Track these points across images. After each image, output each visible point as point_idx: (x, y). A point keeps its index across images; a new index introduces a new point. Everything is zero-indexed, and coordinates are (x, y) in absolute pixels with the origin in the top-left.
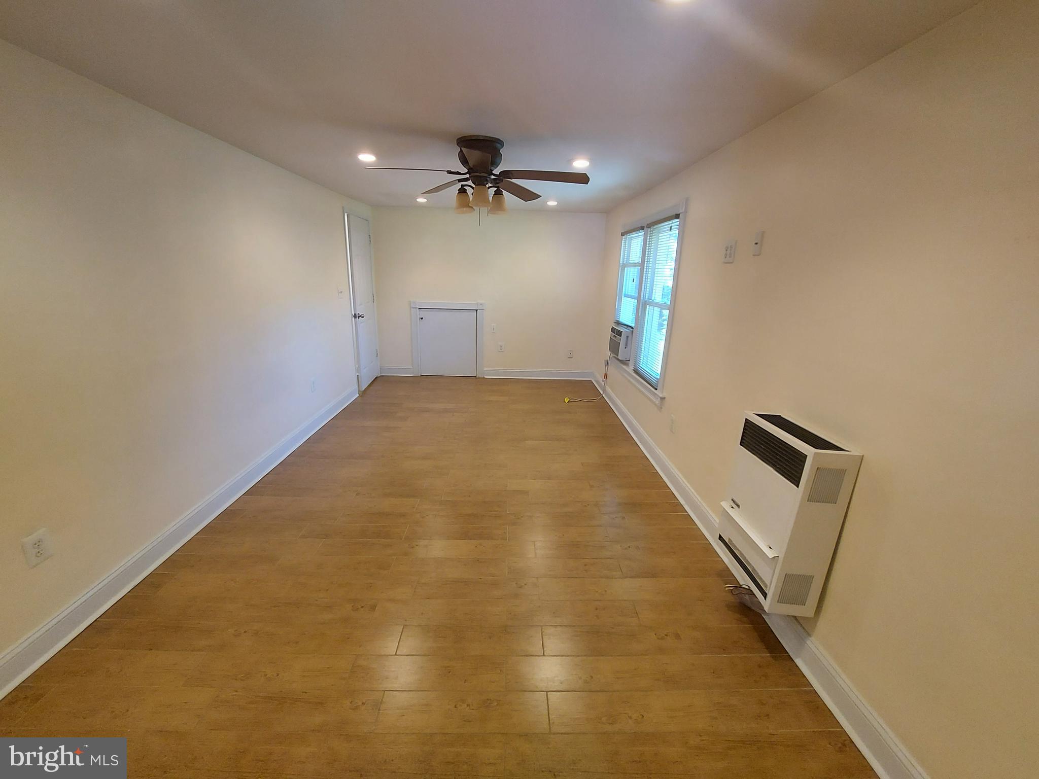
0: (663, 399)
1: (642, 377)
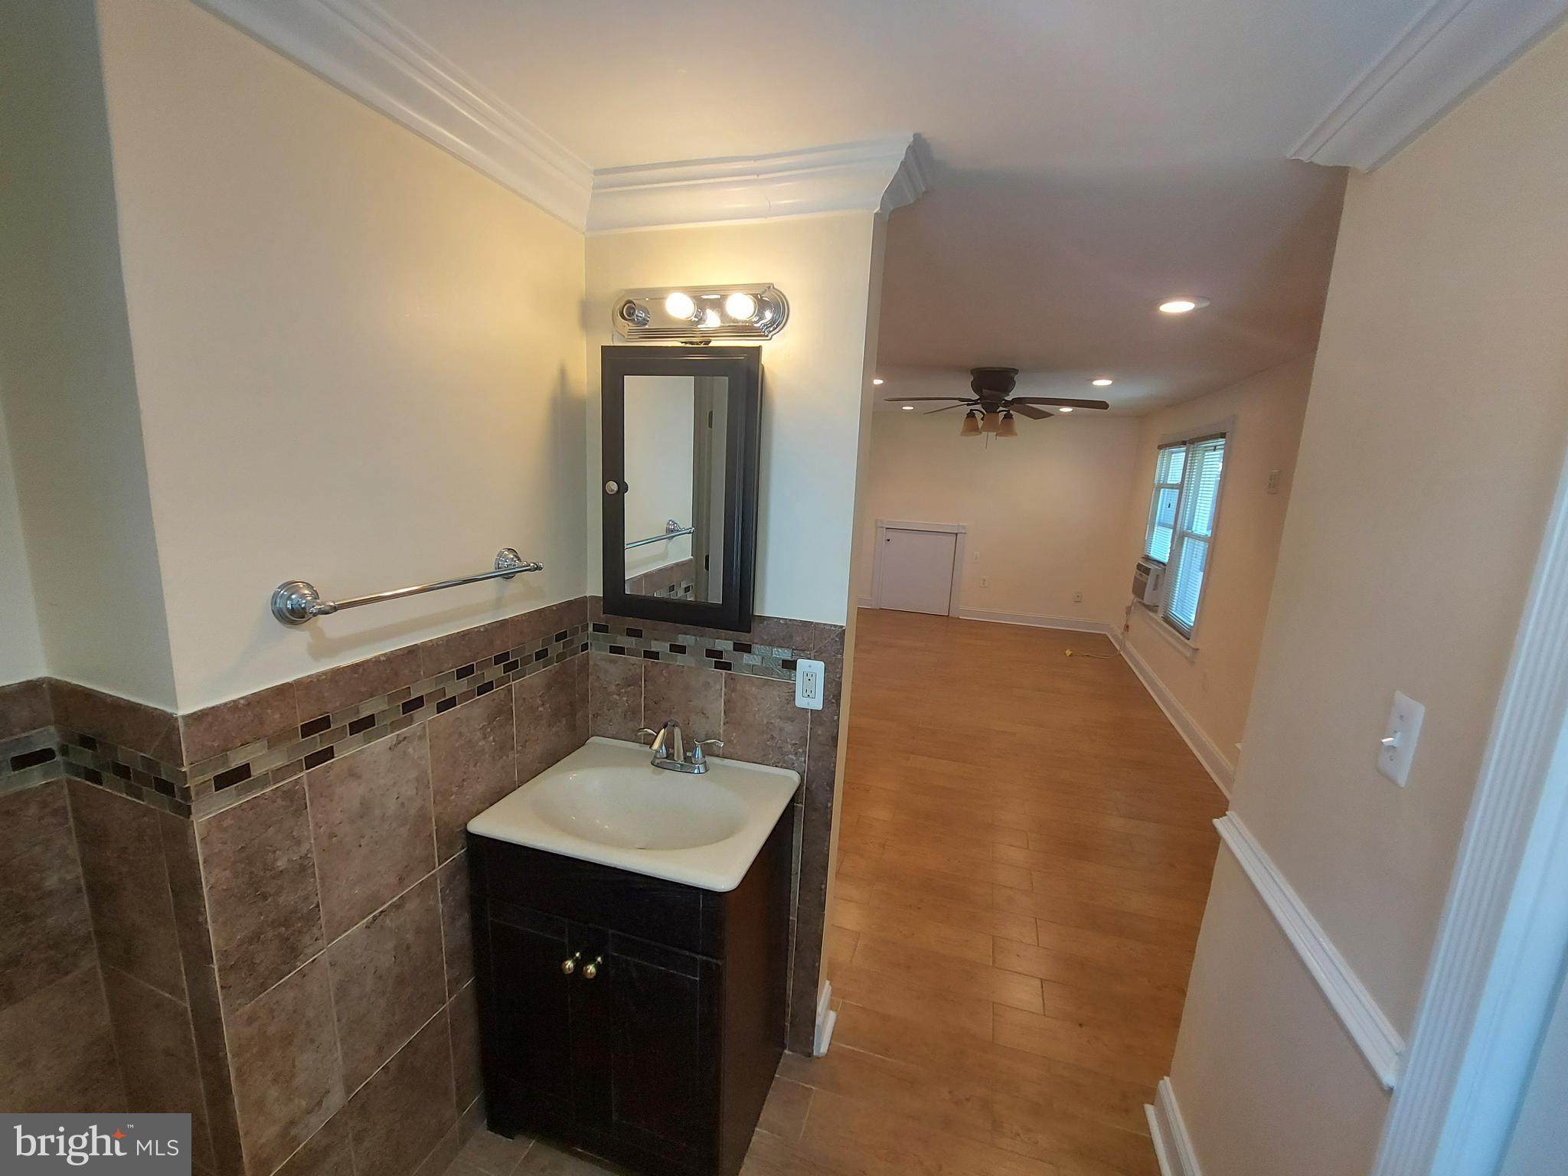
0: (1195, 650)
1: (1174, 628)
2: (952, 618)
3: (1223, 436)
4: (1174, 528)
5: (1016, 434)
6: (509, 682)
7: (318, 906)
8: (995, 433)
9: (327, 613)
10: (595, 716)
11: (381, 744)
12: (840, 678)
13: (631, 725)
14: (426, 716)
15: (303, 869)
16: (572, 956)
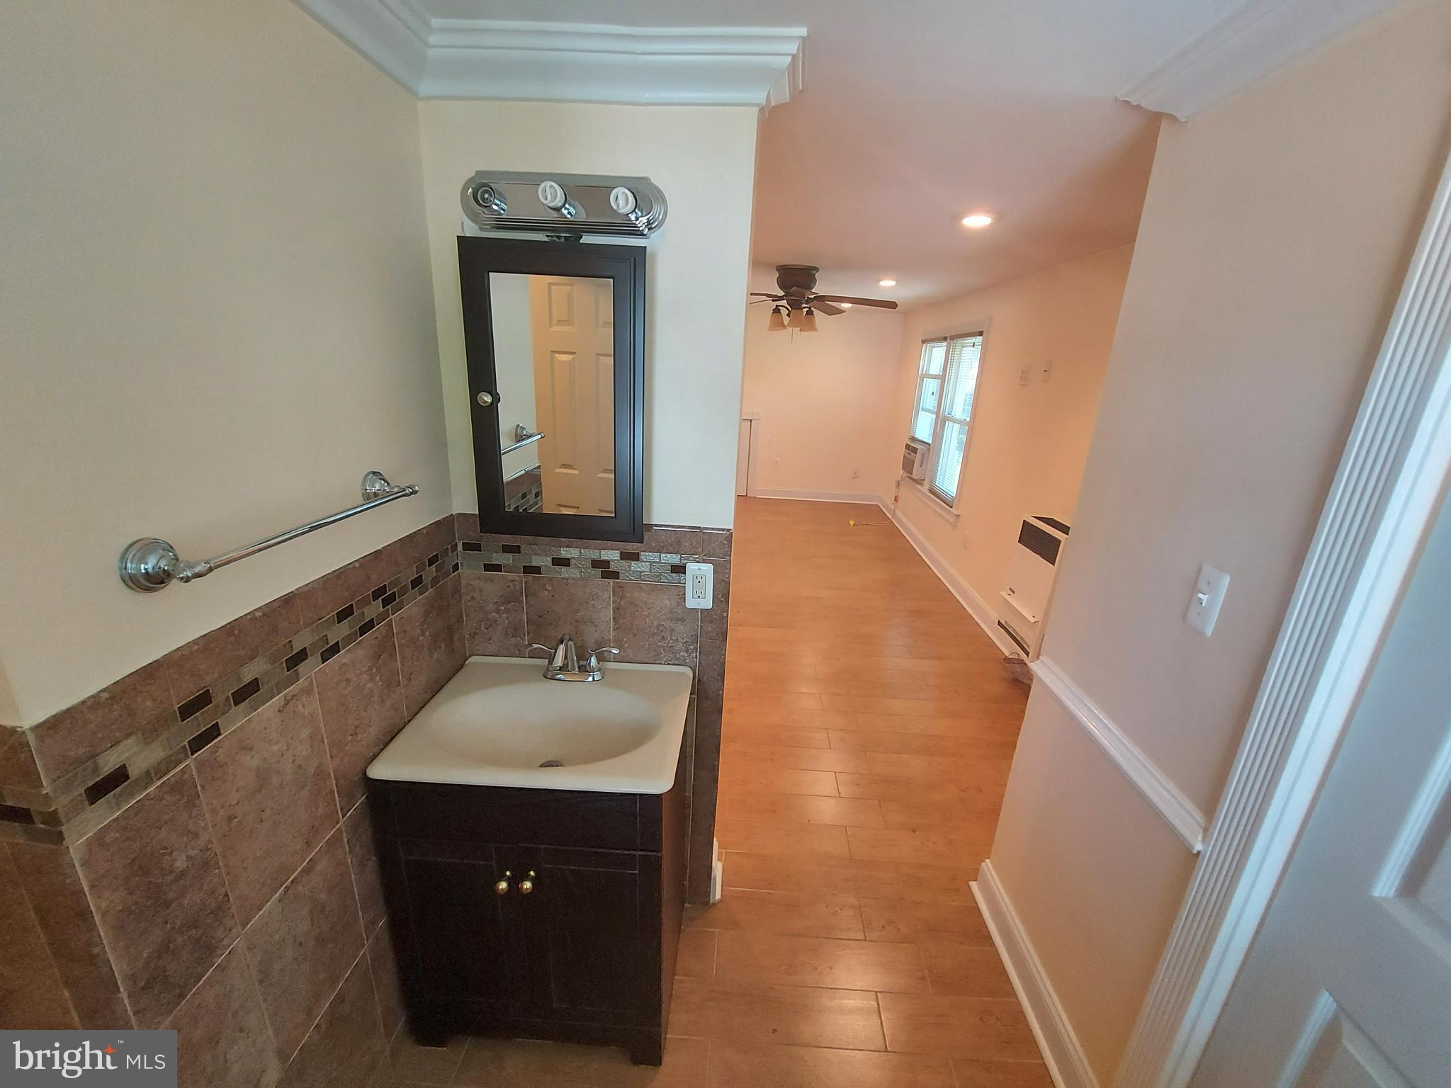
0: (958, 516)
1: (938, 497)
2: (750, 497)
3: (981, 334)
4: (937, 414)
5: (816, 330)
6: (389, 616)
7: (227, 895)
8: (799, 329)
9: (200, 576)
10: (473, 635)
11: (269, 708)
12: (729, 578)
13: (513, 640)
14: (311, 669)
15: (206, 864)
16: (502, 877)
